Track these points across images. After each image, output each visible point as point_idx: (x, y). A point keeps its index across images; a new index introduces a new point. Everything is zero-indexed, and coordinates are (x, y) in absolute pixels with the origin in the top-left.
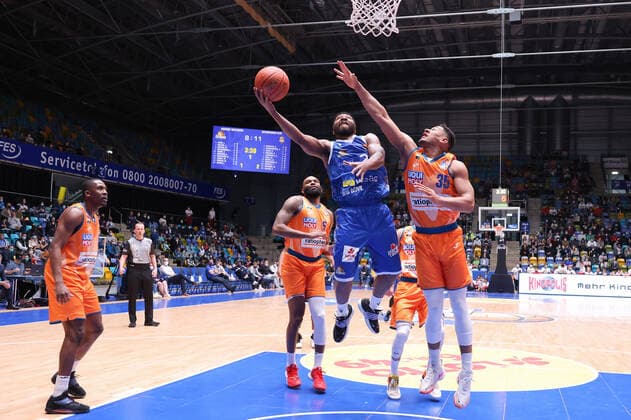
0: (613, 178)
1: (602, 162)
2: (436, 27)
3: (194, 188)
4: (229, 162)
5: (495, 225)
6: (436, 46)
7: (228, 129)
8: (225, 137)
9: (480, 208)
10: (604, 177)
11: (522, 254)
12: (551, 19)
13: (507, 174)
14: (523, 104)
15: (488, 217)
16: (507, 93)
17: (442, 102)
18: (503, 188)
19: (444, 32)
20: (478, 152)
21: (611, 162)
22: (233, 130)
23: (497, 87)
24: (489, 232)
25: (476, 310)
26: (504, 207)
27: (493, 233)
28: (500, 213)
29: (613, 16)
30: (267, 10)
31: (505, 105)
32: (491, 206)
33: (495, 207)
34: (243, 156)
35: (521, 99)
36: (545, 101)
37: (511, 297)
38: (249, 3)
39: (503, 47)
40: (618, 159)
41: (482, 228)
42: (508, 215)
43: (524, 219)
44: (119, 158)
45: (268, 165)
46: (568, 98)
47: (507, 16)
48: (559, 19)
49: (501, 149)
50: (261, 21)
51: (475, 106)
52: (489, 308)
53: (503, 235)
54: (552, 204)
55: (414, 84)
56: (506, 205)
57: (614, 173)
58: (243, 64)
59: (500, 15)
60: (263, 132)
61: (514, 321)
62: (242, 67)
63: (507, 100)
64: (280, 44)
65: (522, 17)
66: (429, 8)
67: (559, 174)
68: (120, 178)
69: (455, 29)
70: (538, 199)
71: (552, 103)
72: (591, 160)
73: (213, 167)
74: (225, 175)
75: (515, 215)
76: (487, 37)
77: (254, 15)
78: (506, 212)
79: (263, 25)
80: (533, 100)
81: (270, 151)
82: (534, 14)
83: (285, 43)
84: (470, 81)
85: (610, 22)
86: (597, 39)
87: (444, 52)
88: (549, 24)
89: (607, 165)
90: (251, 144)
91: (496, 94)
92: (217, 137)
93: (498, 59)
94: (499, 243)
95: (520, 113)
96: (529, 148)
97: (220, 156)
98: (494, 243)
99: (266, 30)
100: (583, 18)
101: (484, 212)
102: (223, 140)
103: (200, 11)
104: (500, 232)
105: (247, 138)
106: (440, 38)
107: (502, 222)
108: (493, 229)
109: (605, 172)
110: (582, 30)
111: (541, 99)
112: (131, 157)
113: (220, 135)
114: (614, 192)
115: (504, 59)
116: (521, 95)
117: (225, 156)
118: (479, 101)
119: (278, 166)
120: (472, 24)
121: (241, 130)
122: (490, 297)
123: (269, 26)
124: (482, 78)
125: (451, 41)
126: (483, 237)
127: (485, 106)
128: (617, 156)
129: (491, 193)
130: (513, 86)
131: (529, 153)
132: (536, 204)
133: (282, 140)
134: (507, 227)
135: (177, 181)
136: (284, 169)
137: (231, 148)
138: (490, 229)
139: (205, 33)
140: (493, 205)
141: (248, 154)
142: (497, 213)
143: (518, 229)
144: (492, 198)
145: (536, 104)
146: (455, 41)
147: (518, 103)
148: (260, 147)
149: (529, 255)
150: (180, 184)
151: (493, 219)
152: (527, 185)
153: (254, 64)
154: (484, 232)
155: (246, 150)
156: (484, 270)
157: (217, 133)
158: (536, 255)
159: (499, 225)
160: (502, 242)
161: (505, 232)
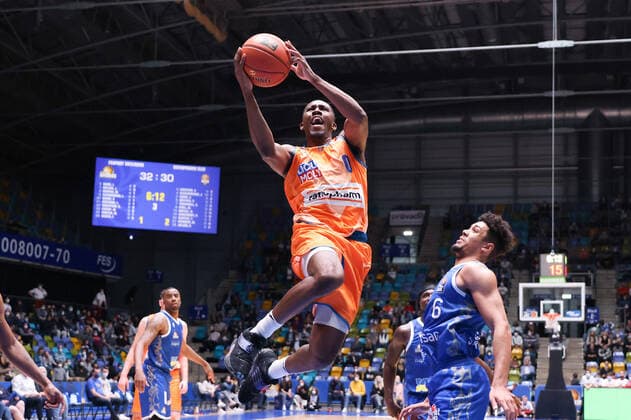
2: (449, 0)
3: (66, 256)
4: (121, 214)
5: (545, 312)
6: (447, 31)
7: (120, 163)
8: (114, 176)
9: (522, 286)
11: (587, 359)
13: (562, 234)
14: (587, 121)
15: (533, 302)
16: (563, 104)
17: (458, 120)
18: (557, 252)
19: (461, 8)
20: (516, 196)
22: (128, 164)
23: (546, 94)
24: (535, 323)
26: (561, 283)
27: (542, 324)
28: (553, 293)
31: (560, 123)
32: (537, 281)
33: (545, 283)
34: (143, 206)
35: (583, 114)
36: (620, 118)
39: (555, 31)
41: (528, 317)
42: (565, 296)
43: (590, 303)
45: (184, 219)
49: (553, 193)
51: (510, 125)
53: (558, 328)
55: (414, 91)
56: (563, 280)
58: (145, 60)
60: (176, 167)
62: (143, 65)
63: (560, 115)
64: (203, 27)
70: (612, 272)
73: (95, 223)
74: (115, 236)
75: (577, 297)
76: (529, 15)
78: (562, 290)
80: (602, 116)
81: (186, 197)
83: (210, 26)
84: (503, 86)
87: (460, 41)
90: (156, 186)
91: (544, 104)
92: (102, 175)
93: (548, 51)
94: (552, 340)
95: (581, 136)
96: (595, 191)
97: (108, 206)
98: (544, 341)
99: (180, 6)
101: (527, 291)
102: (111, 181)
104: (553, 323)
105: (146, 177)
106: (454, 18)
107: (556, 308)
108: (543, 318)
111: (614, 113)
113: (106, 173)
115: (558, 49)
116: (583, 107)
117: (116, 206)
118: (516, 117)
119: (199, 220)
121: (141, 165)
124: (521, 81)
125: (472, 23)
126: (526, 330)
127: (525, 125)
129: (538, 262)
130: (572, 93)
131: (596, 199)
132: (609, 278)
133: (205, 180)
134: (565, 315)
135: (38, 245)
136: (209, 226)
137: (125, 192)
138: (537, 319)
139: (84, 11)
140: (541, 280)
141: (152, 202)
142: (548, 292)
143: (582, 319)
144: (539, 270)
145: (607, 121)
146: (478, 23)
147: (576, 119)
148: (171, 191)
149: (600, 360)
150: (44, 250)
151: (542, 302)
152: (594, 250)
153: (160, 58)
154: (528, 322)
155: (149, 196)
156: (527, 383)
157: (102, 169)
158: (611, 360)
159: (552, 312)
160: (556, 340)
161: (561, 323)
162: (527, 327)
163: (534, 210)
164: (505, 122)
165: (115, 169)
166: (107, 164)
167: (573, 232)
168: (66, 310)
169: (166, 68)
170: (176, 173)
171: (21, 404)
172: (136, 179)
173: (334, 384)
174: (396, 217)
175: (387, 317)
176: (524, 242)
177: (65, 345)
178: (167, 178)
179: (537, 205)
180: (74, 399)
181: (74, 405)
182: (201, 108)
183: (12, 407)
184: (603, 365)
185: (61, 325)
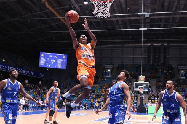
0: (182, 73)
1: (178, 67)
2: (119, 19)
3: (33, 73)
4: (45, 64)
5: (140, 89)
6: (119, 26)
7: (45, 53)
8: (44, 56)
9: (134, 82)
10: (179, 72)
11: (149, 99)
12: (160, 17)
13: (144, 71)
14: (150, 46)
15: (137, 86)
16: (144, 42)
17: (121, 45)
18: (142, 75)
19: (122, 21)
20: (133, 63)
21: (181, 67)
22: (47, 53)
23: (141, 40)
24: (137, 91)
25: (133, 119)
26: (143, 82)
27: (139, 91)
28: (141, 84)
29: (182, 16)
30: (61, 12)
32: (138, 82)
33: (140, 82)
34: (50, 63)
35: (149, 45)
36: (157, 45)
37: (145, 114)
38: (54, 10)
39: (143, 26)
40: (184, 66)
41: (135, 90)
42: (144, 85)
43: (150, 87)
44: (7, 62)
45: (59, 66)
46: (166, 44)
47: (144, 15)
48: (163, 17)
49: (142, 62)
50: (58, 16)
51: (132, 47)
52: (137, 118)
53: (142, 92)
54: (160, 81)
55: (111, 39)
56: (144, 81)
57: (182, 71)
58: (51, 31)
59: (142, 15)
60: (58, 54)
61: (147, 123)
62: (51, 32)
63: (144, 45)
64: (65, 24)
65: (150, 16)
66: (117, 12)
67: (162, 71)
68: (7, 69)
69: (126, 20)
70: (155, 80)
71: (160, 46)
72: (174, 66)
73: (39, 66)
74: (44, 69)
75: (147, 85)
76: (137, 23)
77: (56, 14)
78: (143, 84)
79: (59, 17)
80: (153, 45)
81: (60, 61)
82: (154, 15)
84: (131, 38)
85: (181, 18)
86: (176, 24)
88: (159, 18)
89: (180, 68)
90: (53, 58)
91: (140, 42)
92: (41, 56)
93: (141, 30)
94: (141, 95)
95: (148, 50)
96: (151, 62)
97: (42, 62)
98: (139, 95)
99: (60, 19)
100: (171, 17)
101: (136, 84)
102: (43, 57)
103: (37, 12)
104: (141, 91)
105: (51, 56)
106: (120, 23)
107: (142, 88)
108: (139, 90)
109: (179, 71)
110: (171, 21)
111: (156, 45)
112: (11, 62)
113: (42, 55)
114: (182, 78)
115: (143, 30)
116: (149, 43)
117: (44, 62)
118: (134, 45)
119: (62, 66)
120: (132, 18)
121: (50, 54)
122: (137, 114)
123: (61, 18)
124: (135, 37)
125: (124, 24)
126: (135, 93)
127: (136, 47)
128: (183, 65)
129: (138, 77)
130: (146, 40)
131: (151, 64)
132: (154, 81)
133: (64, 57)
134: (144, 89)
135: (27, 71)
136: (65, 67)
137: (46, 60)
138: (138, 90)
139: (38, 20)
140: (139, 81)
141: (52, 62)
142: (140, 84)
143: (148, 90)
144: (138, 79)
145: (154, 46)
146: (126, 24)
147: (147, 46)
148: (56, 59)
149: (152, 100)
150: (28, 72)
151: (139, 86)
152: (151, 75)
153: (55, 30)
154: (135, 91)
155: (52, 61)
156: (135, 104)
157: (41, 54)
158: (154, 100)
159: (141, 88)
160: (142, 95)
161: (143, 91)
162: (135, 92)
163: (137, 65)
164: (131, 46)
165: (44, 54)
166: (42, 53)
167: (146, 71)
168: (33, 85)
169: (56, 33)
170: (57, 55)
171: (22, 106)
172: (49, 57)
173: (92, 104)
174: (106, 67)
175: (104, 89)
176: (135, 73)
177: (32, 93)
178: (56, 57)
179: (138, 64)
180: (33, 105)
181: (33, 107)
182: (64, 41)
183: (20, 107)
184: (152, 101)
185: (31, 89)
